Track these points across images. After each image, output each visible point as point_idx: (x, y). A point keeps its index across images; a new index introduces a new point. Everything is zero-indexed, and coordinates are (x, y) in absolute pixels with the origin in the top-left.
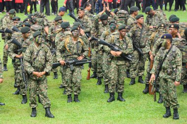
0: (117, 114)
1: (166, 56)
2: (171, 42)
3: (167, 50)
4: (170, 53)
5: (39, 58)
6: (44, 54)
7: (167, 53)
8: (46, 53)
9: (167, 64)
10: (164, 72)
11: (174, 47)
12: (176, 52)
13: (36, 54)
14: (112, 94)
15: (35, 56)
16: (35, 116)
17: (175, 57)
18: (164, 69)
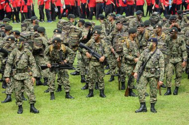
0: (94, 109)
1: (150, 57)
2: (156, 46)
3: (152, 52)
4: (154, 55)
5: (21, 62)
6: (27, 57)
7: (152, 55)
8: (29, 57)
9: (151, 64)
10: (147, 71)
11: (158, 50)
12: (160, 55)
13: (18, 57)
14: (91, 91)
15: (17, 60)
16: (21, 113)
17: (158, 60)
18: (148, 69)
